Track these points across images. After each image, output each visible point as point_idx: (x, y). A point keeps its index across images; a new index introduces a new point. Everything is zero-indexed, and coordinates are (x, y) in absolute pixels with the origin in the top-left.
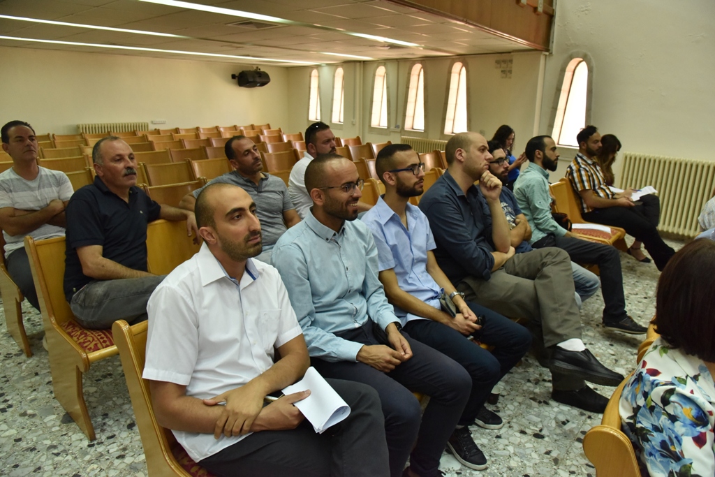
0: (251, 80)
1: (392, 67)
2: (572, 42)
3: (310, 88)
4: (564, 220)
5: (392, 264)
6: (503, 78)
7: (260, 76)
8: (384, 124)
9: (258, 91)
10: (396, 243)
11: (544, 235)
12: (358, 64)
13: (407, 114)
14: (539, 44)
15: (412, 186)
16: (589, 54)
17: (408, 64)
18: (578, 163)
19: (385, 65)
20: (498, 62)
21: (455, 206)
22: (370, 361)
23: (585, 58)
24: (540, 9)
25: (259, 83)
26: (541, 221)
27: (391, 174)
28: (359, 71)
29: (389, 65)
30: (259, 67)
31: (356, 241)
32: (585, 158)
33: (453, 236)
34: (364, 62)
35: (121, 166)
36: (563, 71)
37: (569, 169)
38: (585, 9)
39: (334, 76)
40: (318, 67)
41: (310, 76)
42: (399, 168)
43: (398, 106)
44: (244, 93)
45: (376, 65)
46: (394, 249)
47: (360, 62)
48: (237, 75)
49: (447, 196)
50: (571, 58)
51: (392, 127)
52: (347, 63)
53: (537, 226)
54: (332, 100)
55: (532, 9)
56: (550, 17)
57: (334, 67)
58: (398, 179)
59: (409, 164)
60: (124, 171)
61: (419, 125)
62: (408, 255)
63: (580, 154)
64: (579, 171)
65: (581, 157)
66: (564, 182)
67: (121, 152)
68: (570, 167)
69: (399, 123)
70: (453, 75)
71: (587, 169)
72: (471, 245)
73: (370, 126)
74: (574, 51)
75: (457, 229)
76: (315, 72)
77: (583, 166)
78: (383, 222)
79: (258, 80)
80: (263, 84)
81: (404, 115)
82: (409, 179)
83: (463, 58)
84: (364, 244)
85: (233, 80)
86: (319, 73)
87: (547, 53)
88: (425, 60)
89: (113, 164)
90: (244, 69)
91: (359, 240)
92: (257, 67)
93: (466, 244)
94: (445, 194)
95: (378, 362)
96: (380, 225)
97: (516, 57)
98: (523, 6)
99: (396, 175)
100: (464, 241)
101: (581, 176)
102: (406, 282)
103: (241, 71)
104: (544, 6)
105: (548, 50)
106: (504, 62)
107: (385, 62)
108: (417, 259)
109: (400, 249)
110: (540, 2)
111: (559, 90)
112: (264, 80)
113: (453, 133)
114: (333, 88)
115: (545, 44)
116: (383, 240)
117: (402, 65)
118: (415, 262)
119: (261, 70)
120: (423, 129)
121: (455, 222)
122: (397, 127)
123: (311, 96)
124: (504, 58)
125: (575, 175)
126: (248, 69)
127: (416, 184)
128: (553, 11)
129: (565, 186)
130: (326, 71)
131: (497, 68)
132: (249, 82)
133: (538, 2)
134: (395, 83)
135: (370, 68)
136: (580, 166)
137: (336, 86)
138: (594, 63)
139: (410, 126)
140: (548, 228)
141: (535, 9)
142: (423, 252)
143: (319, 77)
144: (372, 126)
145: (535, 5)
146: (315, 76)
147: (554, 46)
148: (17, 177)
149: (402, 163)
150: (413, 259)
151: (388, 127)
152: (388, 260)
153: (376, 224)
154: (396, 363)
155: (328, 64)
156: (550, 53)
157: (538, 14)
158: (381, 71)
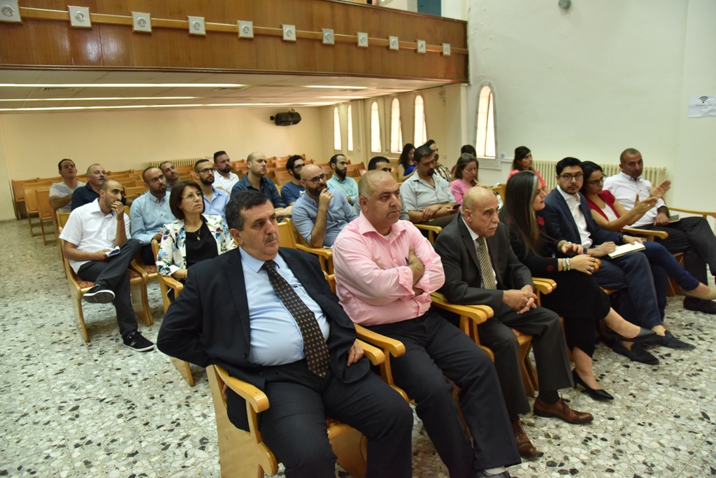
0: (284, 119)
1: (381, 101)
2: (481, 74)
6: (444, 106)
7: (293, 117)
8: (379, 149)
9: (293, 128)
12: (359, 102)
14: (452, 79)
16: (492, 82)
17: (390, 99)
19: (376, 101)
23: (490, 86)
25: (292, 121)
28: (361, 105)
29: (378, 100)
30: (294, 109)
34: (364, 99)
35: (98, 176)
36: (478, 97)
38: (486, 48)
39: (347, 111)
40: (337, 105)
41: (333, 113)
44: (282, 131)
47: (360, 100)
48: (275, 116)
50: (482, 87)
51: (384, 151)
52: (352, 100)
57: (346, 105)
60: (99, 178)
67: (98, 169)
69: (388, 148)
70: (416, 106)
74: (484, 81)
76: (336, 110)
79: (290, 119)
80: (296, 122)
83: (420, 92)
85: (272, 121)
86: (339, 110)
87: (466, 84)
88: (399, 96)
89: (94, 175)
90: (280, 112)
92: (292, 109)
97: (447, 89)
98: (422, 54)
103: (277, 114)
104: (452, 50)
105: (467, 82)
107: (376, 98)
112: (296, 119)
114: (347, 122)
115: (464, 77)
117: (386, 100)
119: (295, 111)
122: (387, 150)
126: (282, 112)
128: (467, 52)
130: (342, 107)
131: (440, 98)
132: (283, 122)
135: (368, 103)
137: (349, 120)
141: (442, 54)
143: (339, 113)
145: (441, 52)
146: (337, 113)
147: (471, 78)
148: (66, 186)
155: (342, 103)
156: (469, 84)
157: (446, 57)
158: (375, 106)
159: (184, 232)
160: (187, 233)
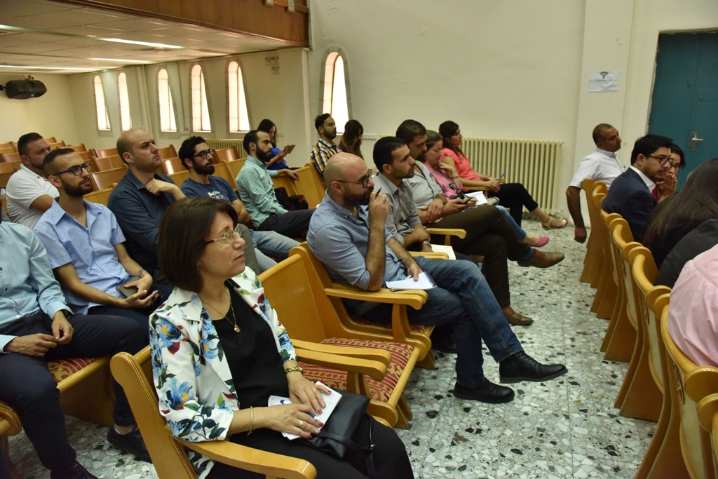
0: (21, 90)
1: (174, 70)
2: (327, 37)
3: (95, 96)
4: (300, 201)
5: (68, 259)
6: (274, 74)
7: (34, 86)
8: (174, 128)
9: (33, 102)
10: (70, 240)
11: (268, 216)
12: (139, 68)
13: (194, 116)
14: (296, 41)
15: (77, 186)
16: (342, 48)
17: (188, 66)
18: (318, 147)
19: (165, 68)
20: (267, 59)
21: (135, 200)
22: (21, 349)
23: (340, 53)
24: (291, 8)
25: (33, 93)
26: (261, 205)
27: (55, 177)
28: (141, 75)
29: (169, 67)
30: (32, 76)
31: (14, 245)
32: (325, 142)
33: (135, 227)
34: (145, 65)
36: (323, 64)
37: (312, 154)
38: (334, 7)
39: (117, 82)
40: (99, 73)
41: (93, 83)
42: (61, 171)
43: (183, 109)
44: (15, 105)
45: (157, 68)
46: (68, 246)
47: (140, 65)
48: (5, 85)
49: (125, 192)
50: (328, 52)
51: (182, 130)
52: (127, 67)
53: (260, 210)
54: (119, 107)
55: (283, 9)
56: (306, 16)
57: (116, 73)
58: (63, 181)
59: (70, 166)
61: (207, 127)
62: (87, 249)
63: (321, 140)
64: (319, 153)
65: (321, 142)
66: (308, 167)
68: (313, 152)
69: (188, 126)
70: (230, 74)
71: (326, 151)
72: (152, 233)
73: (160, 130)
74: (331, 45)
75: (136, 220)
76: (97, 79)
77: (322, 149)
78: (54, 222)
79: (31, 90)
80: (38, 94)
81: (191, 118)
82: (74, 180)
83: (236, 57)
84: (25, 246)
85: (2, 92)
86: (101, 79)
87: (308, 49)
88: (202, 61)
91: (21, 243)
93: (148, 233)
94: (122, 190)
95: (28, 348)
96: (51, 225)
97: (280, 53)
98: (269, 7)
99: (60, 178)
100: (147, 229)
101: (321, 158)
102: (88, 274)
103: (8, 81)
104: (295, 5)
105: (308, 46)
106: (273, 58)
107: (166, 64)
108: (97, 252)
109: (76, 245)
110: (289, 2)
111: (322, 83)
112: (39, 90)
113: (239, 131)
114: (119, 94)
115: (303, 39)
116: (56, 239)
117: (181, 66)
118: (96, 255)
119: (35, 79)
120: (210, 129)
121: (134, 214)
122: (186, 129)
123: (98, 104)
124: (271, 55)
125: (317, 158)
127: (81, 183)
129: (310, 170)
130: (109, 77)
131: (267, 65)
132: (20, 93)
133: (287, 2)
134: (178, 85)
135: (152, 71)
136: (320, 150)
137: (121, 92)
138: (347, 57)
139: (199, 128)
140: (268, 210)
141: (286, 8)
142: (107, 245)
143: (102, 83)
144: (162, 131)
145: (285, 6)
146: (99, 83)
147: (313, 42)
149: (63, 165)
150: (93, 253)
151: (178, 130)
152: (62, 257)
153: (47, 225)
154: (48, 344)
155: (109, 70)
156: (311, 49)
157: (290, 13)
158: (163, 74)
159: (209, 322)
160: (215, 323)
